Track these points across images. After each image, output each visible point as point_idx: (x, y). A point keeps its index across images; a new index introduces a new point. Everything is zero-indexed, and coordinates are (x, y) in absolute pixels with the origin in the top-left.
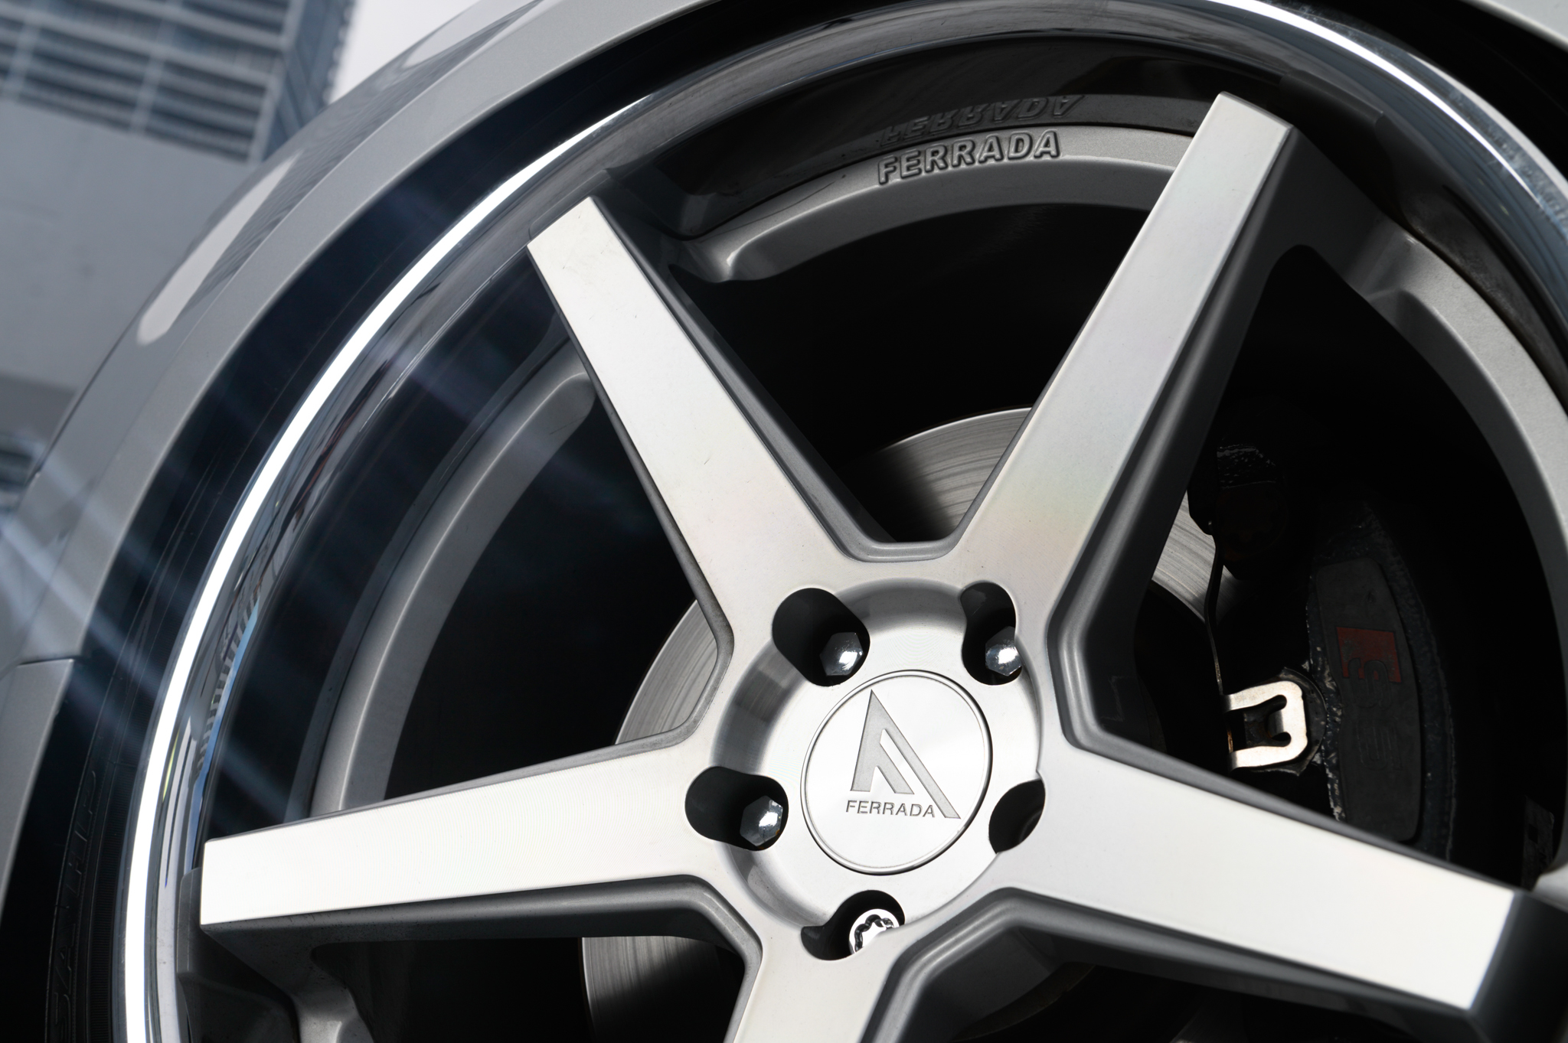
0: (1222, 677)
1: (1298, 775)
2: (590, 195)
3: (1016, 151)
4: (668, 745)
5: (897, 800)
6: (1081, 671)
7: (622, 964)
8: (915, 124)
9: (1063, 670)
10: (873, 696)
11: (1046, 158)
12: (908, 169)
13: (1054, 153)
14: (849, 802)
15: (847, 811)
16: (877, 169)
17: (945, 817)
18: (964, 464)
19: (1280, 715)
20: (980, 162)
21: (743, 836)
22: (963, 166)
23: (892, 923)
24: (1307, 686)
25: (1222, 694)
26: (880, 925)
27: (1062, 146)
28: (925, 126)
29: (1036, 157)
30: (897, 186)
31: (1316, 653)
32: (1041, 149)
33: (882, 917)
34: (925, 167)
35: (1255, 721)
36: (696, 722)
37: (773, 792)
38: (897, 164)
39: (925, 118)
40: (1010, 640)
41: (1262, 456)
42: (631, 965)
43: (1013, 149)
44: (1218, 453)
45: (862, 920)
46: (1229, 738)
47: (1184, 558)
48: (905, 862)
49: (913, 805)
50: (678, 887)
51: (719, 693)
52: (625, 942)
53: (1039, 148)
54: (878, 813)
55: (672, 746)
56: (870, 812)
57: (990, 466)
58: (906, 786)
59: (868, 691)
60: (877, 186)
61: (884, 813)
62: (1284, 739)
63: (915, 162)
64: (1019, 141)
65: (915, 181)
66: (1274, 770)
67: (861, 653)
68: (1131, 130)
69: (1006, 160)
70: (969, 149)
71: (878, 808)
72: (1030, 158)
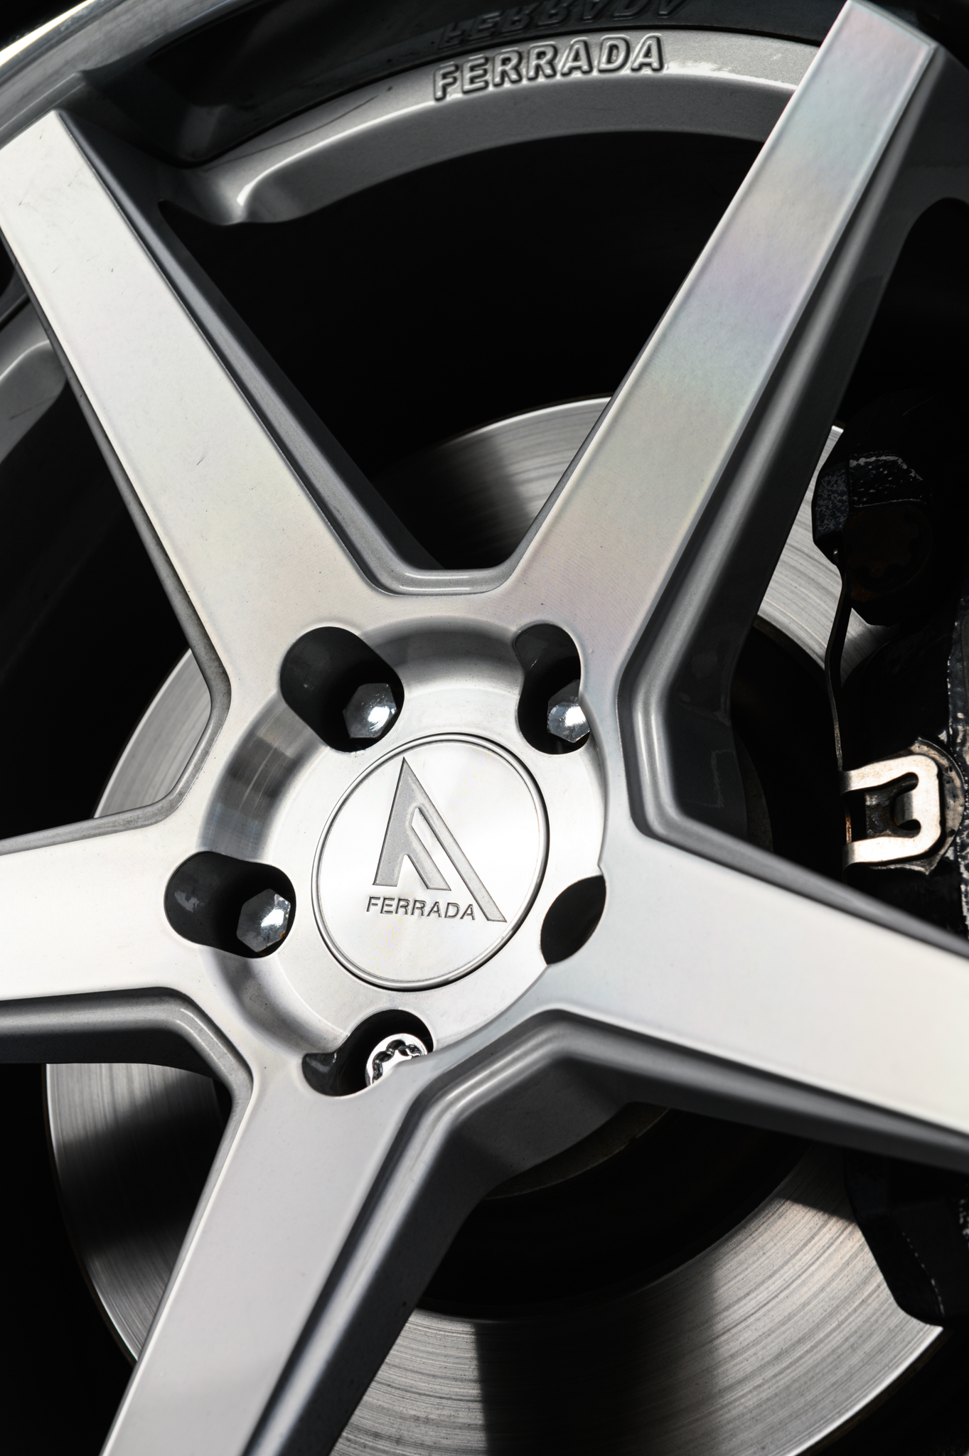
0: (843, 748)
1: (927, 873)
2: (55, 108)
3: (609, 61)
4: (146, 823)
5: (429, 897)
6: (658, 739)
7: (95, 1097)
8: (484, 21)
9: (637, 736)
10: (405, 765)
11: (646, 72)
12: (472, 81)
13: (656, 65)
14: (371, 898)
15: (368, 910)
16: (432, 80)
17: (488, 919)
18: (542, 467)
19: (910, 798)
20: (564, 75)
21: (241, 939)
22: (541, 80)
23: (419, 1050)
24: (944, 762)
25: (841, 769)
26: (404, 1053)
27: (666, 56)
28: (496, 24)
29: (633, 70)
30: (457, 105)
31: (957, 720)
32: (641, 59)
33: (407, 1044)
34: (493, 79)
35: (878, 805)
36: (181, 795)
37: (277, 883)
38: (457, 74)
39: (497, 14)
40: (574, 698)
41: (905, 467)
42: (107, 1099)
43: (604, 59)
44: (851, 461)
45: (382, 1046)
46: (848, 825)
47: (810, 595)
48: (436, 976)
49: (449, 904)
50: (153, 1003)
51: (210, 759)
52: (101, 1070)
53: (637, 57)
54: (406, 913)
55: (151, 824)
56: (396, 912)
57: (555, 474)
58: (441, 880)
59: (400, 758)
60: (431, 103)
61: (412, 914)
62: (912, 828)
63: (480, 72)
64: (613, 48)
65: (480, 98)
66: (899, 866)
67: (393, 711)
68: (753, 37)
69: (595, 73)
70: (549, 56)
71: (405, 907)
72: (626, 72)
